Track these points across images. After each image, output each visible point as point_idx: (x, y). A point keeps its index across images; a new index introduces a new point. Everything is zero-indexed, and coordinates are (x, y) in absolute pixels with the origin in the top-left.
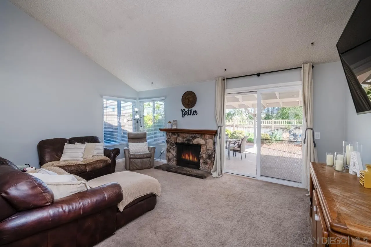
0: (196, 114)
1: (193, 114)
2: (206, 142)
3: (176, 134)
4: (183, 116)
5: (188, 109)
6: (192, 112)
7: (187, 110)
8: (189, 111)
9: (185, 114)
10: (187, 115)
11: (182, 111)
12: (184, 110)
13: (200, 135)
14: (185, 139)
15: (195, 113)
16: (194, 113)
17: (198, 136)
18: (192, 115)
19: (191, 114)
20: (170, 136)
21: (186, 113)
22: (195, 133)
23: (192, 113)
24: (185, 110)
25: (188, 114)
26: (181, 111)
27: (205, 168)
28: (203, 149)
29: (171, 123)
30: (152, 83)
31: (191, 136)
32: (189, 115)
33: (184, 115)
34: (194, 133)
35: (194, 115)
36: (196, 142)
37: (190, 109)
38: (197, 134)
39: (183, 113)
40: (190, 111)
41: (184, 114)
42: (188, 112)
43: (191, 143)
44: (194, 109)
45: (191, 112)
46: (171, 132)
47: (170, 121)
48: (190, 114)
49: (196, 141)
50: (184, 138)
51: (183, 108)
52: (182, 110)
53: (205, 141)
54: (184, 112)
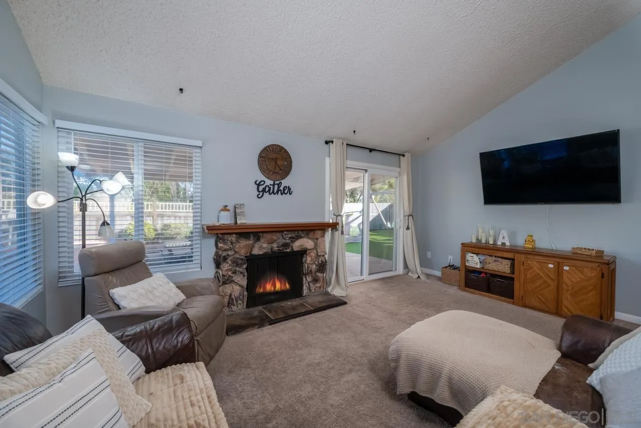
0: (290, 194)
1: (284, 193)
2: (316, 244)
3: (251, 235)
4: (260, 196)
5: (272, 182)
6: (282, 188)
7: (269, 182)
8: (274, 185)
9: (264, 190)
10: (270, 194)
11: (259, 185)
12: (262, 183)
13: (305, 232)
14: (275, 245)
15: (288, 191)
16: (286, 192)
17: (303, 235)
18: (282, 194)
19: (280, 192)
20: (232, 243)
21: (267, 189)
22: (298, 231)
23: (281, 190)
24: (264, 182)
25: (273, 192)
26: (255, 183)
27: (315, 289)
28: (311, 256)
29: (229, 211)
30: (181, 90)
31: (290, 236)
32: (275, 194)
33: (261, 193)
34: (295, 231)
35: (286, 194)
36: (300, 246)
37: (276, 182)
38: (301, 231)
39: (261, 188)
40: (276, 187)
41: (262, 191)
42: (272, 187)
43: (288, 250)
44: (285, 183)
45: (279, 187)
46: (236, 233)
47: (226, 206)
48: (277, 192)
49: (297, 245)
50: (272, 243)
51: (261, 177)
52: (257, 183)
53: (314, 241)
54: (264, 186)
